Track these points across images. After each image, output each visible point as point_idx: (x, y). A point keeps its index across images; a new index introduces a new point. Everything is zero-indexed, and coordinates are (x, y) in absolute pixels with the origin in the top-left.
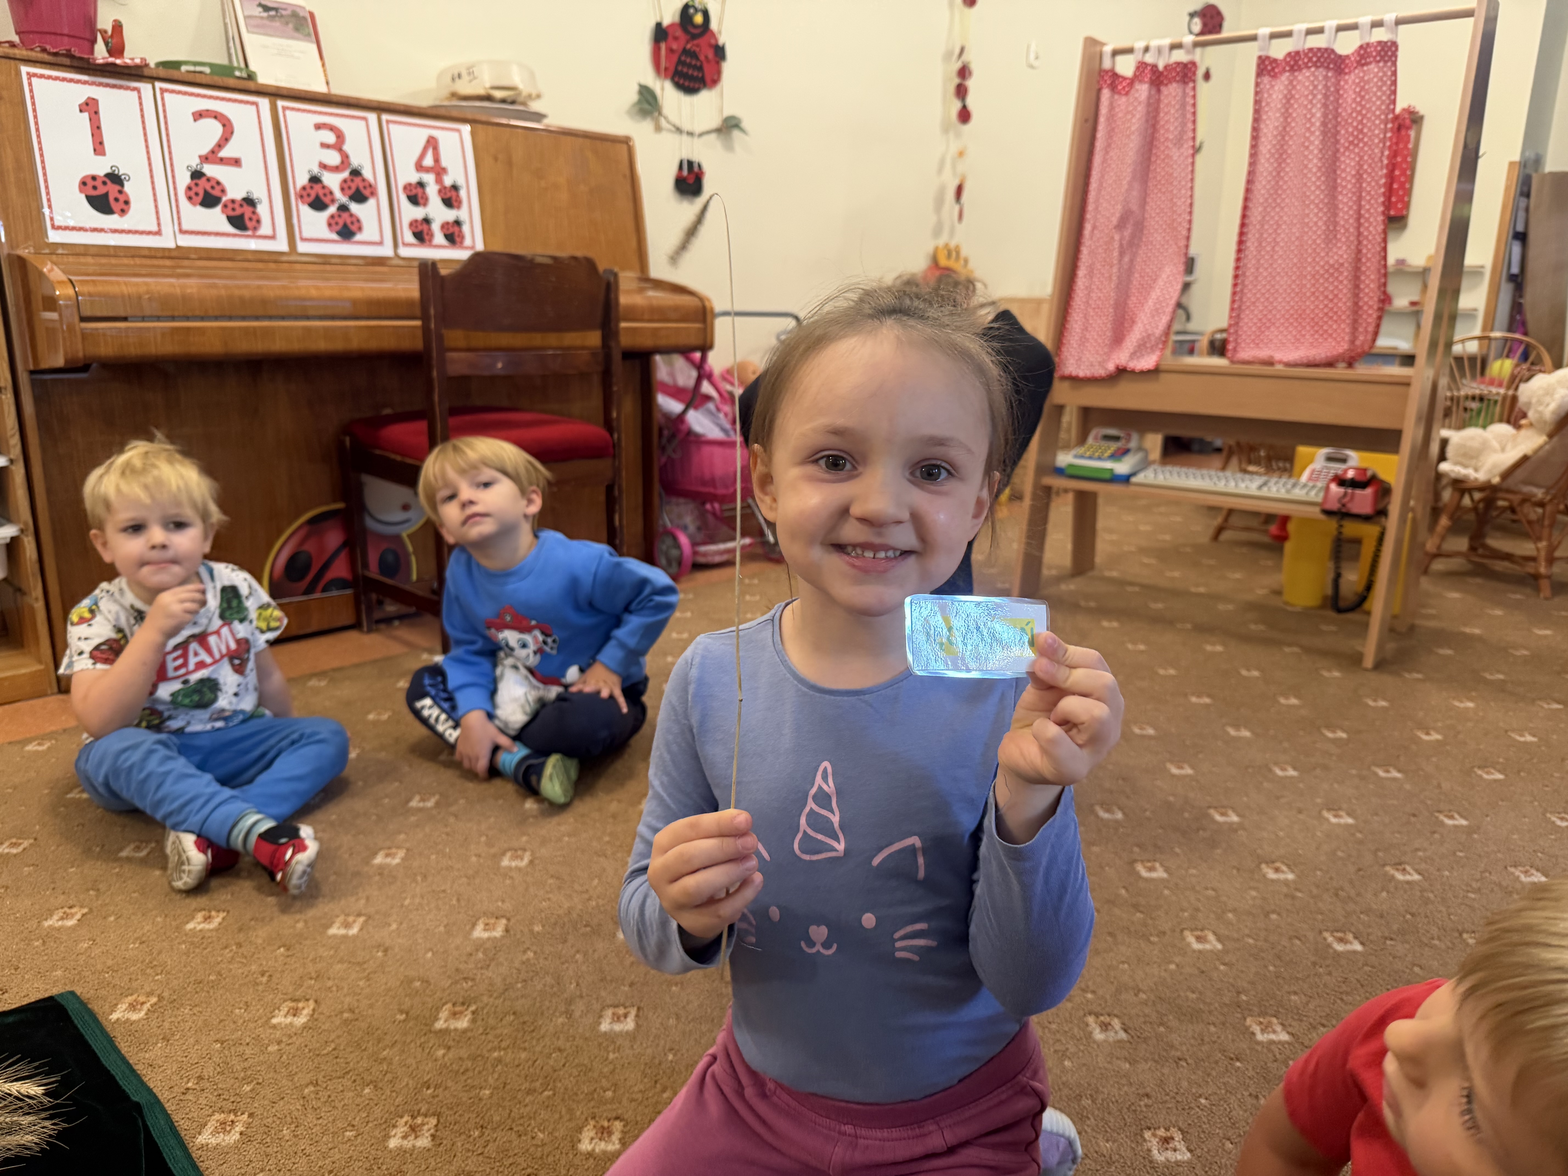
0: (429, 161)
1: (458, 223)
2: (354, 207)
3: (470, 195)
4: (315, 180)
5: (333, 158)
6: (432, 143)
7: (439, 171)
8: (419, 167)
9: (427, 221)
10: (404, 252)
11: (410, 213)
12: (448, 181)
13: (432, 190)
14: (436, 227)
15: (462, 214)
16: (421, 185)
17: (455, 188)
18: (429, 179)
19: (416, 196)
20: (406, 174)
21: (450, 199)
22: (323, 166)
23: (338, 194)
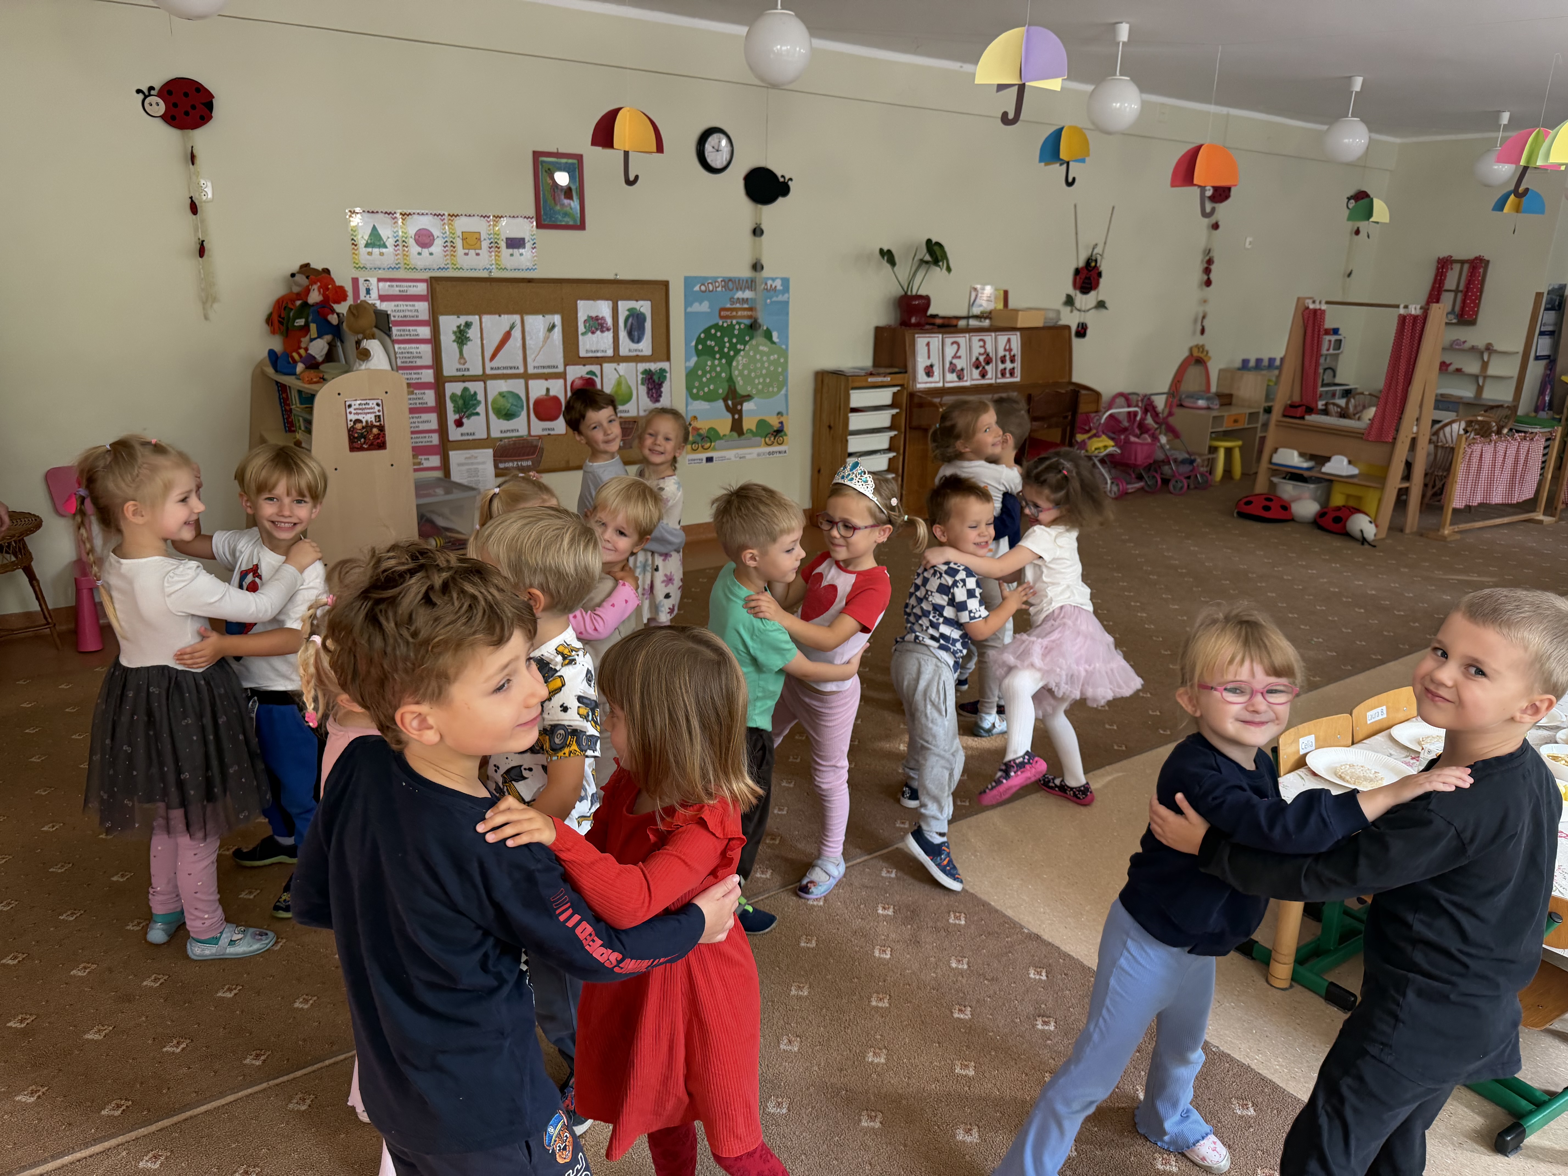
0: (1007, 347)
1: (1013, 369)
2: (987, 367)
3: (1018, 359)
4: (977, 359)
5: (982, 350)
6: (1009, 340)
7: (1010, 350)
8: (1005, 350)
9: (1005, 369)
10: (999, 381)
11: (1001, 366)
12: (1012, 353)
13: (1008, 358)
14: (1007, 371)
15: (1015, 365)
16: (1005, 356)
17: (1014, 356)
18: (1007, 353)
19: (1003, 361)
20: (1001, 353)
21: (1012, 360)
22: (980, 354)
23: (983, 364)
